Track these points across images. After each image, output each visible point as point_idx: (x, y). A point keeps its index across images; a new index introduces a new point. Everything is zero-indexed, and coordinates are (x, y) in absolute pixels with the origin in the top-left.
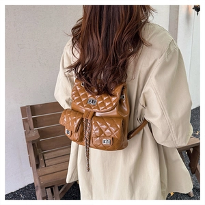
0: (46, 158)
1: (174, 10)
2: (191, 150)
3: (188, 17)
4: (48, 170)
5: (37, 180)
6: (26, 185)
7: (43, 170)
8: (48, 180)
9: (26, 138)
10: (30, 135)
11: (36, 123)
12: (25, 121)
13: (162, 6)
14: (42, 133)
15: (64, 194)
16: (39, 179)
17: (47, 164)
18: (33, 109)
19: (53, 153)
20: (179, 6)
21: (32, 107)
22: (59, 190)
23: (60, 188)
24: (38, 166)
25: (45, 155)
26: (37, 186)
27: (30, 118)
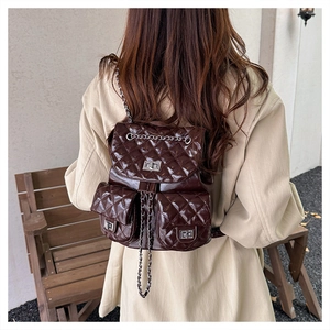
0: (57, 259)
1: (269, 15)
2: (292, 243)
3: (291, 27)
4: (60, 279)
5: (42, 294)
6: (23, 303)
7: (52, 279)
8: (60, 294)
9: (25, 227)
10: (31, 221)
11: (40, 200)
12: (22, 198)
13: (250, 9)
14: (51, 218)
16: (46, 293)
17: (59, 269)
18: (36, 178)
19: (68, 250)
20: (276, 9)
21: (34, 175)
22: (79, 311)
23: (79, 308)
24: (43, 272)
25: (55, 254)
26: (43, 305)
27: (31, 192)
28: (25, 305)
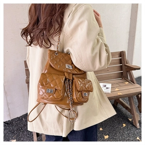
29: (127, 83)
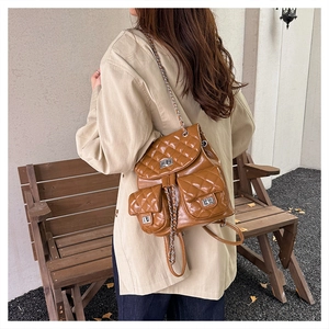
0: (60, 246)
1: (252, 16)
2: (282, 231)
4: (64, 263)
6: (27, 292)
7: (55, 263)
8: (65, 276)
10: (35, 208)
11: (43, 191)
12: (25, 189)
14: (55, 208)
15: (88, 301)
17: (63, 254)
18: (38, 170)
20: (259, 9)
21: (37, 168)
22: (82, 294)
23: (83, 290)
24: (47, 258)
25: (58, 241)
26: (48, 288)
27: (33, 184)
28: (29, 293)
29: (253, 204)
